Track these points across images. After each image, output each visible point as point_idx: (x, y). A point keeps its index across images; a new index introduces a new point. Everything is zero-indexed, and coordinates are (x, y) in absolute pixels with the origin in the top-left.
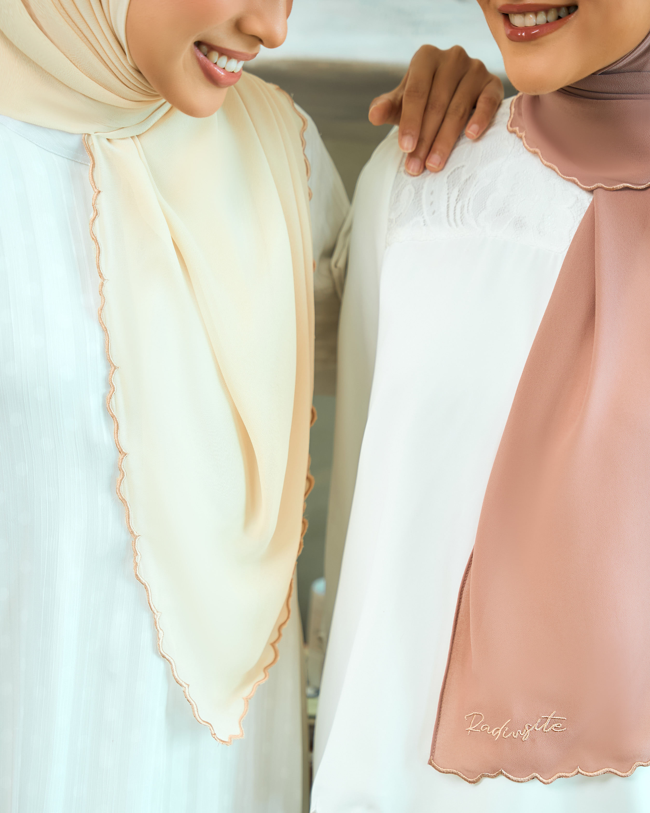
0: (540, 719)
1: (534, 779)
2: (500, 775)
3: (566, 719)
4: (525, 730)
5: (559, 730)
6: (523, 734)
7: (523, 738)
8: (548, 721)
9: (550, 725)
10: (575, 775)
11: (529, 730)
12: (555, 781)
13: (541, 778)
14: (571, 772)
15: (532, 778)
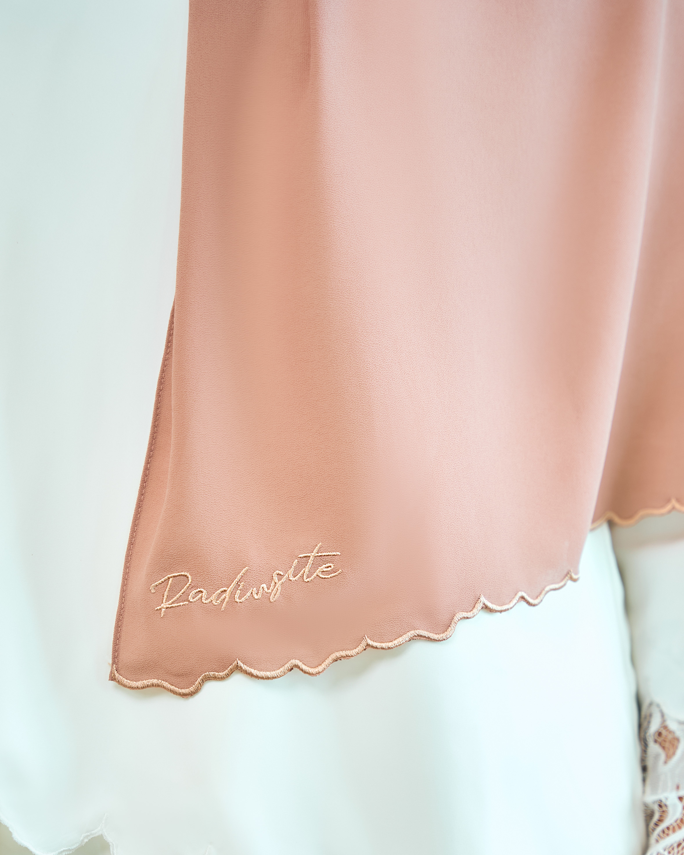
0: (297, 560)
1: (292, 670)
2: (236, 671)
3: (340, 554)
4: (273, 582)
5: (331, 575)
6: (270, 591)
7: (271, 597)
8: (310, 561)
9: (315, 566)
10: (363, 651)
11: (280, 582)
12: (329, 667)
13: (304, 667)
14: (355, 647)
15: (290, 668)
